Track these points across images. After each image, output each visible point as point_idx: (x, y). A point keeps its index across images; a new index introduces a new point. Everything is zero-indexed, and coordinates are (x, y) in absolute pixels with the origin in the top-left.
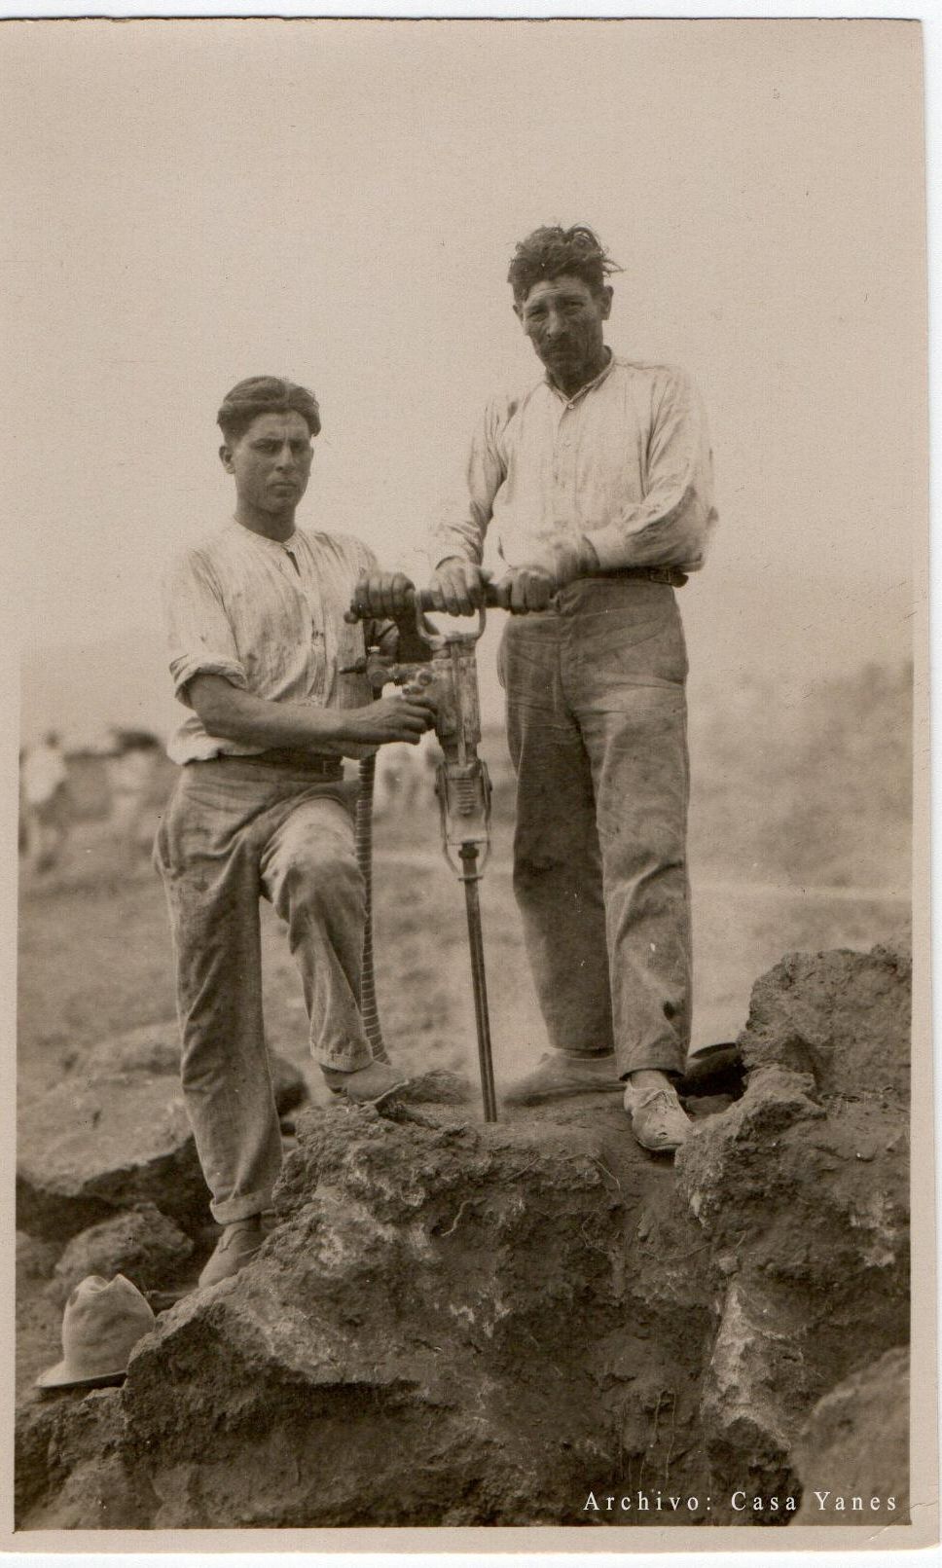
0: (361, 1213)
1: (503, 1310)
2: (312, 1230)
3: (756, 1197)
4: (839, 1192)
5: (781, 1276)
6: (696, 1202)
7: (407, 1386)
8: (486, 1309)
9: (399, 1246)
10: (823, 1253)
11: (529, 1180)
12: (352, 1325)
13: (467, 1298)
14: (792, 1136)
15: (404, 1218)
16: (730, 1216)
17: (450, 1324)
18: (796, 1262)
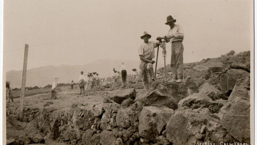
0: (163, 86)
1: (172, 92)
2: (160, 87)
3: (189, 83)
4: (194, 82)
5: (191, 88)
6: (184, 84)
7: (167, 96)
8: (171, 92)
9: (165, 88)
10: (193, 86)
11: (172, 84)
12: (163, 93)
13: (170, 91)
14: (190, 79)
15: (165, 86)
16: (187, 85)
17: (169, 93)
18: (192, 87)
